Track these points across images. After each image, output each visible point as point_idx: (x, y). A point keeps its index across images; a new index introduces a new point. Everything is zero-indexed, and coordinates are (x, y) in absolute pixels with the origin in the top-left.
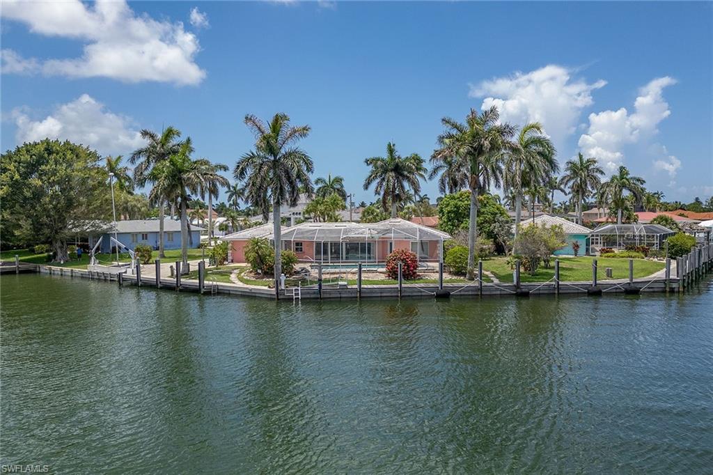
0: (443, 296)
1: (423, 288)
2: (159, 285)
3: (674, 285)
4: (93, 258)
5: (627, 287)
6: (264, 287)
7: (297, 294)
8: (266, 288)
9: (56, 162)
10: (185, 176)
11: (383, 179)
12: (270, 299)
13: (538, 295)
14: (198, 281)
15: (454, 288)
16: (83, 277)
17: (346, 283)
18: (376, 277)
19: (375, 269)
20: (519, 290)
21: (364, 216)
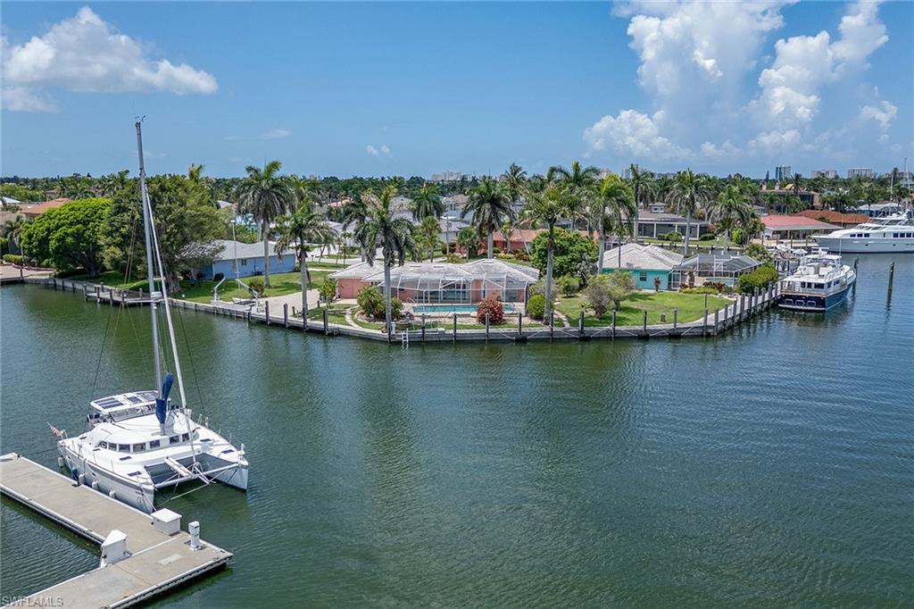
0: (522, 340)
1: (506, 333)
2: (287, 326)
3: (710, 331)
4: (216, 294)
5: (671, 332)
6: (376, 330)
7: (405, 339)
8: (380, 332)
9: (170, 201)
10: (306, 232)
11: (479, 210)
12: (383, 342)
13: (598, 339)
14: (323, 323)
15: (530, 334)
16: (207, 311)
17: (443, 329)
18: (468, 321)
19: (468, 313)
20: (582, 335)
21: (462, 238)
